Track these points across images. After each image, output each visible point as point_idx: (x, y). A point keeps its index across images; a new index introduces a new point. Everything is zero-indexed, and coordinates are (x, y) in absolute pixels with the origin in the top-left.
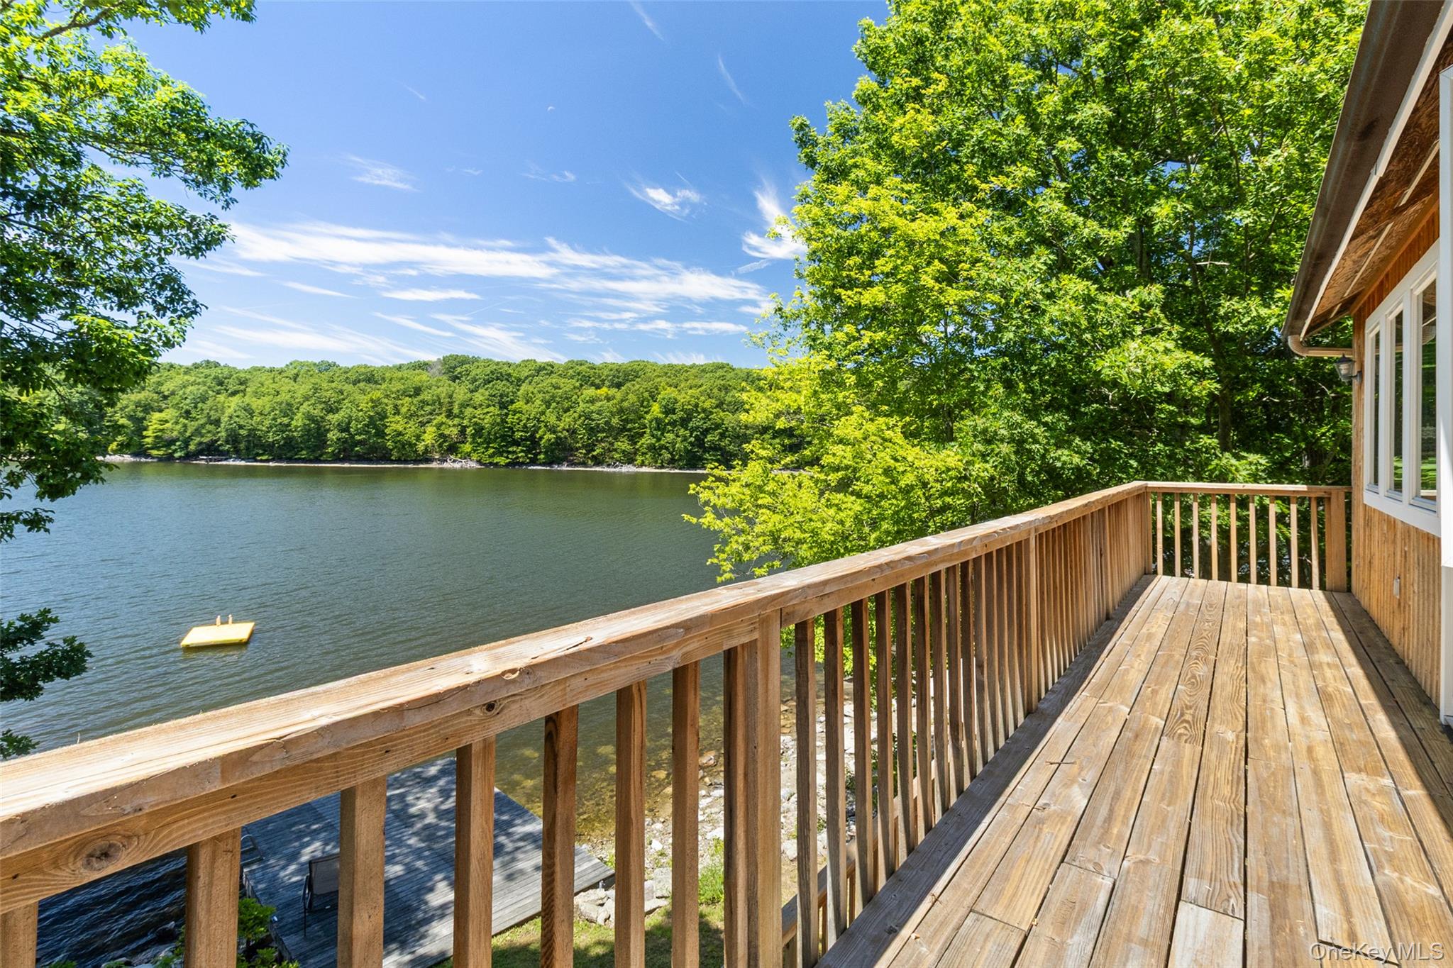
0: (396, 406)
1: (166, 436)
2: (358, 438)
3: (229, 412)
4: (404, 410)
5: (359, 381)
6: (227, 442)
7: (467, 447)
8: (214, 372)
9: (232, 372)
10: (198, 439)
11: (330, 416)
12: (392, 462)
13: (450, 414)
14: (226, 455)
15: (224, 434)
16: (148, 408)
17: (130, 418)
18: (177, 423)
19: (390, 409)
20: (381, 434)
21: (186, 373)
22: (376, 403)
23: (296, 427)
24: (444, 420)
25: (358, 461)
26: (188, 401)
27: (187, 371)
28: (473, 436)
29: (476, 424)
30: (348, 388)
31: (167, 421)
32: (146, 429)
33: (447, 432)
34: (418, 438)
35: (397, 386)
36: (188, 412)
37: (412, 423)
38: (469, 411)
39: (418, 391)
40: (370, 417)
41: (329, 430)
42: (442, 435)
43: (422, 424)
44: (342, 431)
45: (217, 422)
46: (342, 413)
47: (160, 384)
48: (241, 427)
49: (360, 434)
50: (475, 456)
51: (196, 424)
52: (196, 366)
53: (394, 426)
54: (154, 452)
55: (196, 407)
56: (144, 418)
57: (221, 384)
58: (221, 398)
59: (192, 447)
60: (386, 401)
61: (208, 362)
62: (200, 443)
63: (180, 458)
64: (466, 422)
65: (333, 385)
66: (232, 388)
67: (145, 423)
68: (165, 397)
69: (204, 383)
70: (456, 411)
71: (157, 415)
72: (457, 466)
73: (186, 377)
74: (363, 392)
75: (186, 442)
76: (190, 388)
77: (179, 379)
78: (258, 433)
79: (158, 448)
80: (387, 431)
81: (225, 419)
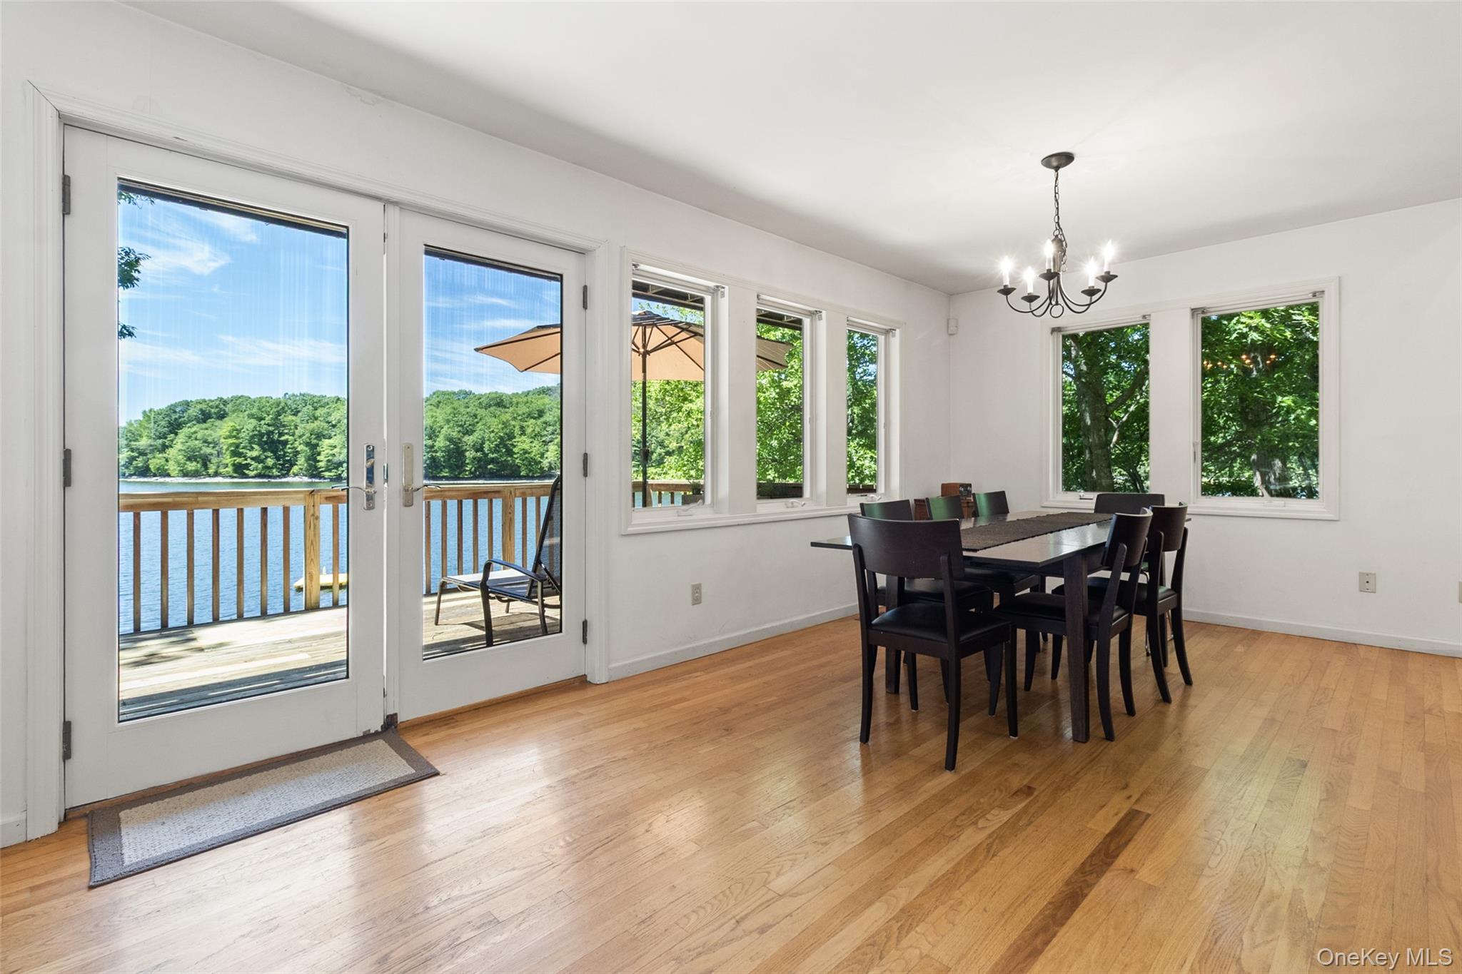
0: (522, 428)
1: (336, 459)
2: (491, 456)
4: (529, 431)
5: (490, 406)
11: (466, 438)
12: (521, 478)
16: (320, 436)
17: (307, 444)
19: (517, 431)
20: (510, 453)
22: (505, 424)
23: (440, 448)
25: (491, 478)
30: (481, 412)
31: (335, 447)
32: (319, 454)
34: (542, 455)
35: (523, 409)
37: (536, 442)
39: (541, 413)
40: (501, 438)
41: (466, 450)
43: (546, 443)
44: (477, 450)
46: (476, 434)
47: (329, 414)
49: (492, 453)
53: (521, 446)
54: (327, 474)
56: (318, 445)
60: (513, 423)
65: (468, 410)
67: (319, 449)
68: (334, 426)
71: (326, 442)
74: (494, 415)
79: (330, 470)
80: (515, 450)
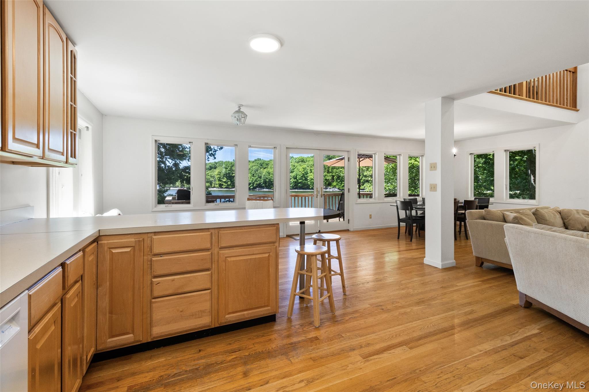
0: (311, 170)
2: (299, 181)
3: (264, 174)
5: (299, 162)
6: (263, 183)
7: (335, 184)
8: (259, 162)
9: (264, 161)
10: (256, 183)
12: (310, 189)
13: (328, 172)
14: (263, 188)
15: (262, 181)
18: (251, 178)
19: (309, 171)
20: (306, 179)
21: (253, 163)
22: (304, 169)
24: (326, 174)
25: (300, 189)
26: (253, 171)
27: (253, 162)
28: (337, 180)
29: (337, 175)
30: (296, 164)
33: (327, 178)
36: (253, 175)
38: (335, 170)
40: (303, 174)
42: (326, 179)
44: (294, 179)
45: (260, 177)
46: (294, 173)
48: (267, 178)
49: (300, 180)
50: (337, 187)
51: (255, 178)
52: (256, 160)
53: (310, 177)
55: (255, 173)
57: (262, 165)
58: (262, 170)
59: (255, 185)
60: (307, 168)
61: (258, 159)
62: (257, 184)
63: (252, 189)
64: (334, 174)
65: (292, 164)
66: (264, 166)
69: (257, 165)
70: (330, 171)
72: (331, 190)
73: (253, 164)
74: (301, 165)
75: (253, 184)
76: (254, 167)
77: (251, 164)
78: (271, 180)
80: (308, 178)
81: (263, 176)
